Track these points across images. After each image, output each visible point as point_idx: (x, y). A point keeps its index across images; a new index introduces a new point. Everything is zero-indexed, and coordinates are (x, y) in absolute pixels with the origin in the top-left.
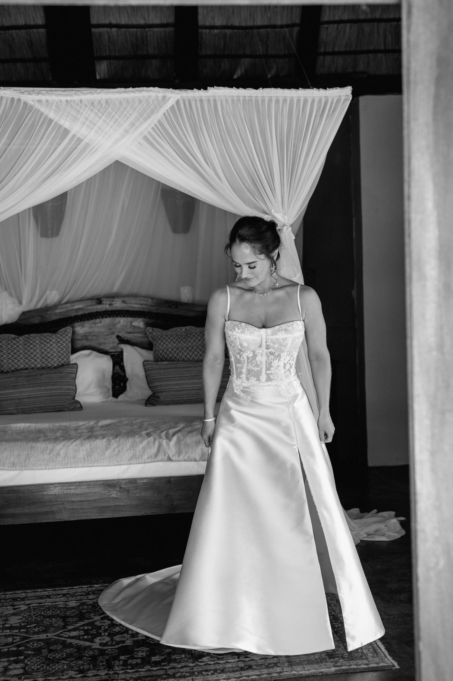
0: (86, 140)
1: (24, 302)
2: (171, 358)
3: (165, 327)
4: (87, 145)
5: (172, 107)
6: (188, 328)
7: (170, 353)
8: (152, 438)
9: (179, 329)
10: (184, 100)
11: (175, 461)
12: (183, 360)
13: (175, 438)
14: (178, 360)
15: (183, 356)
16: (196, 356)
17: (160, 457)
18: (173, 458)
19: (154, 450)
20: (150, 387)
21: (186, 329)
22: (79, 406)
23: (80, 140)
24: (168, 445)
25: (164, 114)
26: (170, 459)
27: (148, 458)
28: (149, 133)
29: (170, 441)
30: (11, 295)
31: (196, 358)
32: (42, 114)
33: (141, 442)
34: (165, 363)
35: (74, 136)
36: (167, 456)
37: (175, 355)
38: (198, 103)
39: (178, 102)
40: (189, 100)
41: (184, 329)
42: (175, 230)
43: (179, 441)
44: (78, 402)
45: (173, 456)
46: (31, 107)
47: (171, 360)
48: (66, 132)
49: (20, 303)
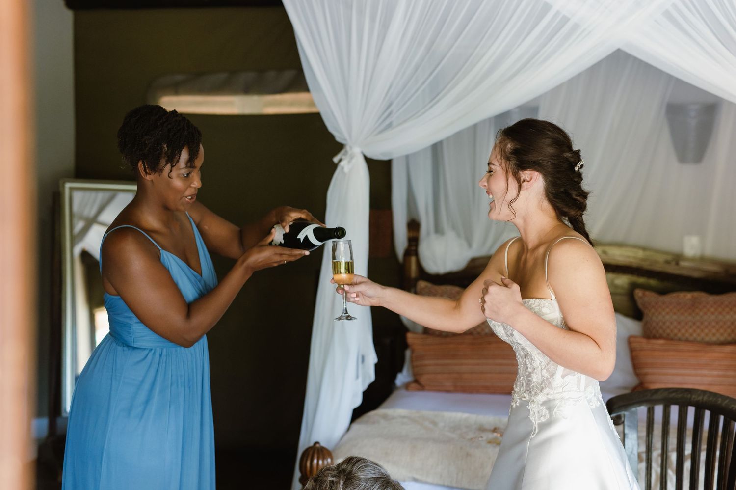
0: (574, 20)
1: (475, 245)
2: (668, 335)
3: (662, 292)
4: (576, 27)
6: (696, 294)
7: (668, 327)
9: (682, 295)
12: (687, 341)
14: (680, 340)
15: (687, 335)
16: (707, 335)
20: (637, 374)
21: (692, 296)
23: (566, 20)
28: (674, 6)
30: (458, 235)
31: (707, 339)
34: (661, 342)
35: (558, 13)
37: (676, 331)
41: (689, 295)
42: (682, 159)
47: (668, 338)
48: (547, 8)
49: (470, 245)
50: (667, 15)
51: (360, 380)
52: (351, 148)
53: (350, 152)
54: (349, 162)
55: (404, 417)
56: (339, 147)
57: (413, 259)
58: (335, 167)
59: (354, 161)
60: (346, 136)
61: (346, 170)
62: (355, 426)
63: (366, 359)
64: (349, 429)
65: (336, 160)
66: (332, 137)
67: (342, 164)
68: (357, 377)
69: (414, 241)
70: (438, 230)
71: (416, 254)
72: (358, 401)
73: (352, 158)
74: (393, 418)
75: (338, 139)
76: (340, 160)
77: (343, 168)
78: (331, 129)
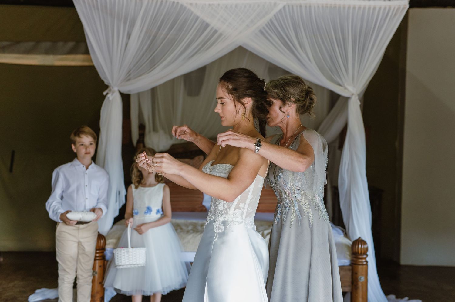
0: (220, 32)
4: (221, 35)
5: (280, 11)
10: (289, 6)
22: (204, 209)
23: (216, 31)
25: (275, 15)
28: (264, 28)
30: (166, 133)
32: (192, 13)
35: (213, 28)
38: (299, 8)
39: (284, 7)
40: (292, 6)
44: (204, 206)
46: (185, 8)
48: (207, 25)
49: (171, 138)
50: (261, 31)
51: (118, 203)
52: (113, 88)
53: (112, 90)
54: (112, 95)
56: (106, 87)
57: (142, 145)
58: (104, 97)
59: (115, 94)
60: (111, 82)
61: (111, 98)
62: (115, 227)
63: (121, 193)
64: (112, 228)
65: (105, 93)
66: (103, 82)
67: (109, 95)
68: (116, 202)
69: (142, 135)
70: (155, 130)
71: (143, 142)
72: (117, 214)
73: (113, 92)
75: (106, 83)
76: (107, 94)
77: (109, 98)
78: (102, 78)
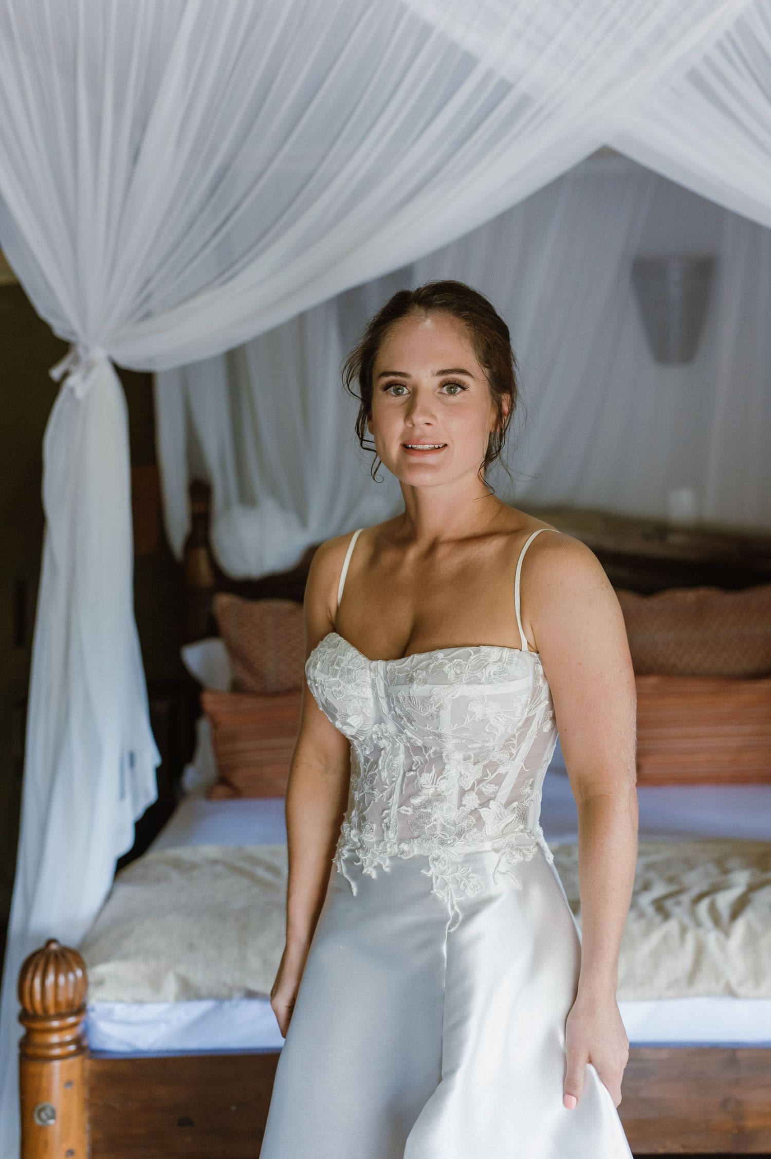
0: (520, 88)
1: (313, 523)
4: (525, 100)
8: (672, 926)
11: (747, 997)
13: (740, 928)
17: (702, 984)
18: (741, 991)
19: (685, 960)
23: (505, 88)
24: (723, 949)
26: (731, 993)
27: (670, 986)
29: (727, 934)
30: (282, 505)
33: (647, 933)
35: (490, 73)
36: (722, 982)
42: (661, 357)
43: (752, 938)
45: (741, 984)
49: (304, 522)
51: (129, 802)
52: (86, 350)
53: (84, 358)
54: (85, 378)
55: (215, 862)
56: (62, 348)
57: (202, 554)
58: (55, 388)
59: (94, 375)
60: (76, 325)
61: (80, 393)
62: (123, 891)
63: (138, 759)
64: (109, 896)
65: (56, 373)
66: (45, 327)
67: (71, 381)
68: (122, 795)
69: (201, 521)
70: (247, 499)
71: (207, 544)
72: (126, 842)
73: (90, 367)
74: (194, 866)
75: (60, 330)
76: (66, 375)
77: (72, 391)
78: (43, 312)
